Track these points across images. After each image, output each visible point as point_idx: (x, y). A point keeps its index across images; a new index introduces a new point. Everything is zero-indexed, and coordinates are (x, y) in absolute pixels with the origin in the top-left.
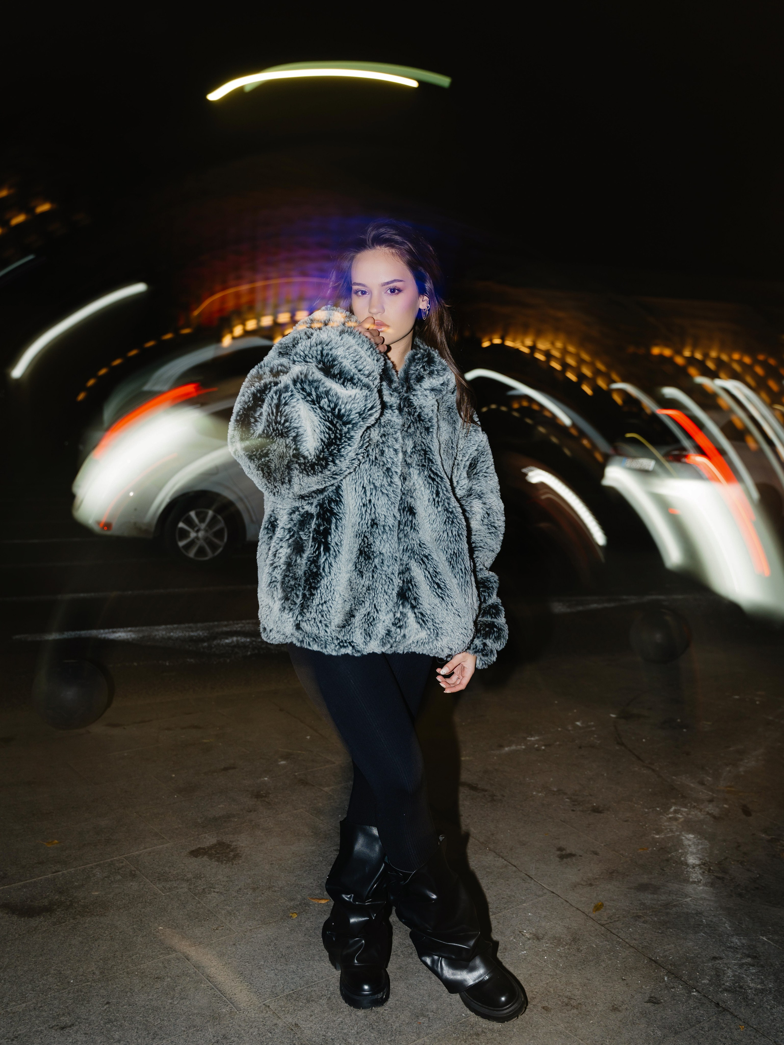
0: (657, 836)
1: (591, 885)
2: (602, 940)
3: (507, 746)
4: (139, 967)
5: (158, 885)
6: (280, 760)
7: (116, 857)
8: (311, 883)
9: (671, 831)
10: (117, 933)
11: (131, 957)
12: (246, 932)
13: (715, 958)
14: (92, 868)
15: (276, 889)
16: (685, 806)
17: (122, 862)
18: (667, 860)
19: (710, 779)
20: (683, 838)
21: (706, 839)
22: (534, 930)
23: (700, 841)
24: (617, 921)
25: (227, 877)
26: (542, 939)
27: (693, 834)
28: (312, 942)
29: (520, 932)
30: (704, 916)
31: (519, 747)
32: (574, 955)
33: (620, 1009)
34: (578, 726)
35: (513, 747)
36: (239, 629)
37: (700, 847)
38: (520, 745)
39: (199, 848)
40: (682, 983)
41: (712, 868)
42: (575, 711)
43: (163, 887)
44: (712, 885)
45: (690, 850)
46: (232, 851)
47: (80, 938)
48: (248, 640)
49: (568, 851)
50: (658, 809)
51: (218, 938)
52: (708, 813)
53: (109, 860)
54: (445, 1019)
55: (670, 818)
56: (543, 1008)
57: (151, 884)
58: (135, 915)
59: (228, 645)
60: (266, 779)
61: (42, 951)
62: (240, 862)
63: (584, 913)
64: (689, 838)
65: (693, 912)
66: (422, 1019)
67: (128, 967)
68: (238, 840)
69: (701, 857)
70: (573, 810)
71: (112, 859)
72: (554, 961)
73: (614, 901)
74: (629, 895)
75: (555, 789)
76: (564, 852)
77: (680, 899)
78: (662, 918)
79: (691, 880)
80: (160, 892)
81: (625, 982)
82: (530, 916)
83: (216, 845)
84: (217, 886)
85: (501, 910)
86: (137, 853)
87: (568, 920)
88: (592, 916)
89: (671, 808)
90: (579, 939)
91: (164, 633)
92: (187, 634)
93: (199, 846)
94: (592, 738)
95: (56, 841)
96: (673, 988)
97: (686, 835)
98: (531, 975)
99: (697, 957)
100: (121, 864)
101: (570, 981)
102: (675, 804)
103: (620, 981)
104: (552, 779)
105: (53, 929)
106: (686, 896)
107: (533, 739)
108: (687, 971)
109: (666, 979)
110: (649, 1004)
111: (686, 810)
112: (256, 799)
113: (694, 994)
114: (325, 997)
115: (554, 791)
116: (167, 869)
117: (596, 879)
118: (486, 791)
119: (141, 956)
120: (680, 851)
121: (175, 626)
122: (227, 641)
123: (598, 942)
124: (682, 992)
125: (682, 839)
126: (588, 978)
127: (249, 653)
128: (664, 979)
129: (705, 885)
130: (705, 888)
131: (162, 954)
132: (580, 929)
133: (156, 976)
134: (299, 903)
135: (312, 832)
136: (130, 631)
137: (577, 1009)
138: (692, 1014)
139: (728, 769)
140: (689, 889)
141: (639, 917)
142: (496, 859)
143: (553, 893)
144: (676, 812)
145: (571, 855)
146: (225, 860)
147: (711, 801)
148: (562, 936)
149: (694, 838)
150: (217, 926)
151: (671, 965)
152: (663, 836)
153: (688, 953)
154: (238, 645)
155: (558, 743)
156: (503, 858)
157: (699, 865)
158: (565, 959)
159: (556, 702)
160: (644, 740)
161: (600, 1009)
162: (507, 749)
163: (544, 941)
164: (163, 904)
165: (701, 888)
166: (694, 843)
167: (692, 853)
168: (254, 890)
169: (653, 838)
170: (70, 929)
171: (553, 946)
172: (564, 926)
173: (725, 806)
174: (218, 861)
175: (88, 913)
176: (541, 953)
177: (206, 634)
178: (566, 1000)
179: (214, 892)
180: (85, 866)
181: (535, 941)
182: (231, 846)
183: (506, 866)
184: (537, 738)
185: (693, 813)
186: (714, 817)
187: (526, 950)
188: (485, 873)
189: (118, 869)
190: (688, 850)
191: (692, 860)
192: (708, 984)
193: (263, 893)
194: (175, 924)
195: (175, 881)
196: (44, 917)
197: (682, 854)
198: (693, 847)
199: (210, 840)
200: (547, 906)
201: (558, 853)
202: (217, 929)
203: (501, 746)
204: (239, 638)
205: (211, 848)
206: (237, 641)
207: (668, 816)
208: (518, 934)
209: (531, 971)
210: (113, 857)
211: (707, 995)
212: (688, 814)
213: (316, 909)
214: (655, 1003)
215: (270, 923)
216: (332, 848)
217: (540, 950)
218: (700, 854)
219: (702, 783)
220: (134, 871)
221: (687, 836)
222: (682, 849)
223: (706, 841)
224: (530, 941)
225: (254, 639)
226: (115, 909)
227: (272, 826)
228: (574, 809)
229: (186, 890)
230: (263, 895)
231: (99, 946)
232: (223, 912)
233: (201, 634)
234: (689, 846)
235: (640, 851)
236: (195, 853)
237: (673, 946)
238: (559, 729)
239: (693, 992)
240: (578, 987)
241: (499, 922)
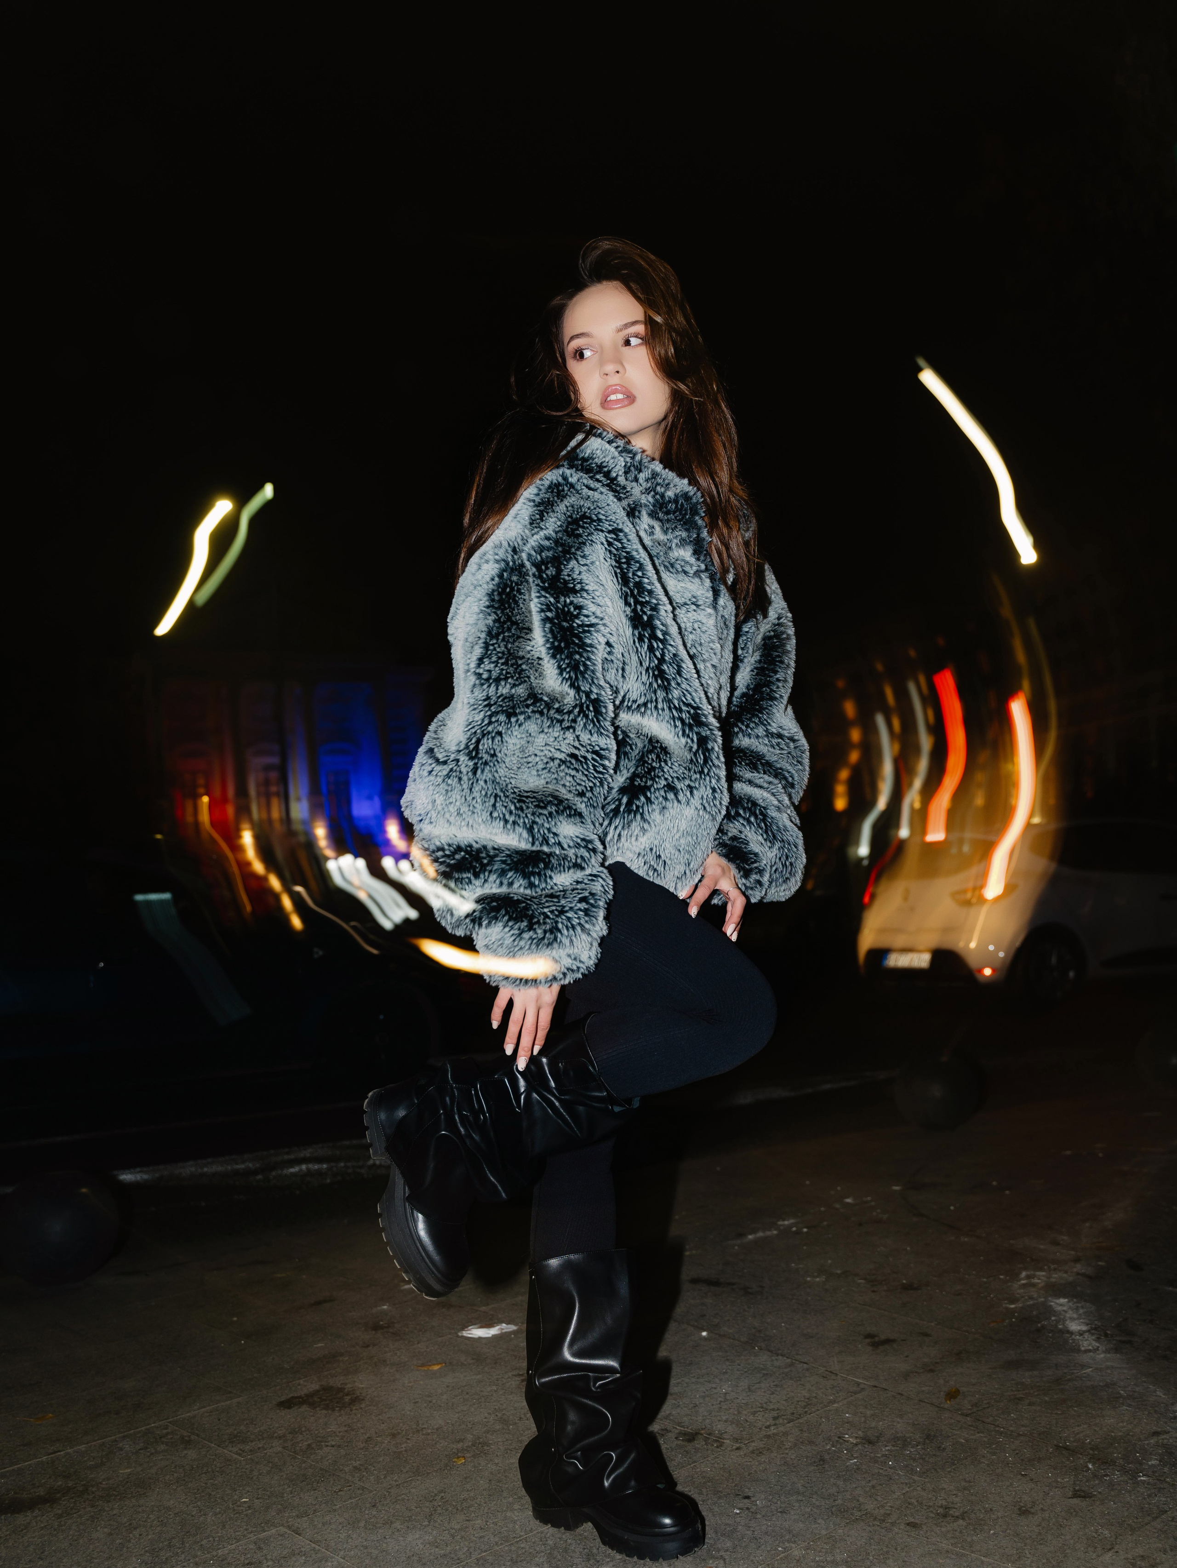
0: (1013, 1306)
1: (932, 1371)
2: (972, 1432)
3: (751, 1234)
4: (215, 1553)
5: (230, 1449)
6: (402, 1284)
7: (154, 1423)
8: (486, 1418)
9: (1031, 1298)
10: (170, 1515)
11: (198, 1542)
12: (389, 1488)
13: (1156, 1434)
14: (116, 1441)
15: (429, 1431)
16: (1041, 1269)
17: (166, 1429)
18: (1038, 1330)
19: (1065, 1238)
20: (1052, 1304)
21: (1086, 1301)
22: (860, 1433)
23: (1080, 1305)
24: (988, 1408)
25: (345, 1426)
26: (877, 1442)
27: (1064, 1297)
28: (503, 1489)
29: (839, 1437)
30: (1120, 1387)
31: (768, 1233)
32: (935, 1455)
33: (1032, 1510)
34: (848, 1203)
35: (760, 1234)
36: (308, 1155)
37: (1081, 1311)
38: (770, 1230)
39: (292, 1397)
40: (1118, 1468)
41: (1109, 1332)
42: (839, 1188)
43: (241, 1450)
44: (1117, 1350)
45: (1068, 1315)
46: (347, 1395)
47: (106, 1530)
48: (325, 1166)
49: (883, 1337)
50: (1002, 1277)
51: (345, 1502)
52: (1078, 1274)
53: (143, 1428)
54: (752, 1558)
55: (1024, 1284)
56: (908, 1524)
57: (219, 1448)
58: (198, 1490)
59: (293, 1174)
60: (385, 1307)
61: (42, 1553)
62: (363, 1406)
63: (932, 1404)
64: (1061, 1304)
65: (1101, 1384)
66: (713, 1562)
67: (196, 1556)
68: (355, 1381)
69: (1088, 1322)
70: (874, 1291)
71: (148, 1427)
72: (907, 1466)
73: (974, 1385)
74: (994, 1376)
75: (839, 1272)
76: (877, 1339)
77: (1075, 1371)
78: (1056, 1397)
79: (1083, 1349)
80: (236, 1456)
81: (1028, 1478)
82: (848, 1417)
83: (318, 1391)
84: (330, 1439)
85: (800, 1415)
86: (188, 1414)
87: (910, 1415)
88: (946, 1406)
89: (1021, 1273)
90: (935, 1436)
91: (193, 1169)
92: (229, 1168)
93: (292, 1395)
94: (874, 1214)
95: (51, 1415)
96: (1107, 1475)
97: (1055, 1300)
98: (873, 1487)
99: (1128, 1434)
100: (165, 1431)
101: (940, 1487)
102: (1025, 1269)
103: (1019, 1477)
104: (830, 1261)
105: (56, 1524)
106: (1083, 1366)
107: (786, 1223)
108: (1120, 1453)
109: (1090, 1466)
110: (1075, 1499)
111: (1044, 1273)
112: (374, 1332)
113: (1142, 1478)
114: (543, 1554)
115: (837, 1274)
116: (242, 1428)
117: (937, 1363)
118: (733, 1284)
119: (217, 1539)
120: (1053, 1318)
121: (209, 1160)
122: (292, 1170)
123: (967, 1436)
124: (1122, 1479)
125: (1051, 1306)
126: (968, 1479)
127: (328, 1181)
128: (1087, 1466)
129: (1107, 1351)
130: (1108, 1355)
131: (252, 1532)
132: (933, 1424)
133: (246, 1562)
134: (470, 1443)
135: (473, 1359)
136: (140, 1172)
137: (963, 1519)
138: (1149, 1504)
139: (1087, 1224)
140: (1085, 1358)
141: (1020, 1399)
142: (773, 1358)
143: (876, 1387)
144: (1028, 1277)
145: (888, 1341)
146: (337, 1407)
147: (1077, 1260)
148: (908, 1435)
149: (1069, 1302)
150: (339, 1487)
151: (1091, 1449)
152: (1020, 1305)
153: (1113, 1432)
154: (309, 1173)
155: (825, 1223)
156: (783, 1355)
157: (1089, 1331)
158: (921, 1461)
159: (808, 1182)
160: (952, 1208)
161: (1000, 1514)
162: (750, 1237)
163: (880, 1444)
164: (244, 1470)
165: (1102, 1356)
166: (1070, 1308)
167: (1072, 1319)
168: (394, 1436)
169: (1007, 1309)
170: (88, 1520)
171: (898, 1448)
172: (908, 1423)
173: (1100, 1263)
174: (327, 1407)
175: (116, 1496)
176: (882, 1459)
177: (258, 1165)
178: (940, 1510)
179: (327, 1446)
180: (104, 1440)
181: (866, 1446)
182: (345, 1389)
183: (792, 1365)
184: (792, 1221)
185: (1056, 1276)
186: (1089, 1277)
187: (855, 1458)
188: (761, 1375)
189: (161, 1438)
190: (1065, 1317)
191: (1074, 1327)
192: (1158, 1465)
193: (408, 1439)
194: (268, 1493)
195: (259, 1440)
196: (39, 1511)
197: (1058, 1322)
198: (1071, 1312)
199: (308, 1386)
200: (872, 1402)
201: (868, 1340)
202: (340, 1491)
203: (741, 1235)
204: (310, 1166)
205: (310, 1395)
206: (308, 1169)
207: (1019, 1283)
208: (837, 1441)
209: (874, 1482)
210: (148, 1425)
211: (1162, 1479)
212: (1048, 1278)
213: (501, 1448)
214: (1084, 1497)
215: (428, 1473)
216: (510, 1374)
217: (879, 1455)
218: (1084, 1319)
219: (1055, 1243)
220: (189, 1436)
221: (1057, 1301)
222: (1055, 1316)
223: (1088, 1304)
224: (860, 1447)
225: (333, 1164)
226: (161, 1486)
227: (406, 1359)
228: (875, 1289)
229: (280, 1449)
230: (409, 1441)
231: (140, 1535)
232: (347, 1469)
233: (251, 1165)
234: (1065, 1312)
235: (992, 1325)
236: (287, 1404)
237: (1085, 1426)
238: (823, 1209)
239: (1140, 1476)
240: (955, 1492)
241: (802, 1430)
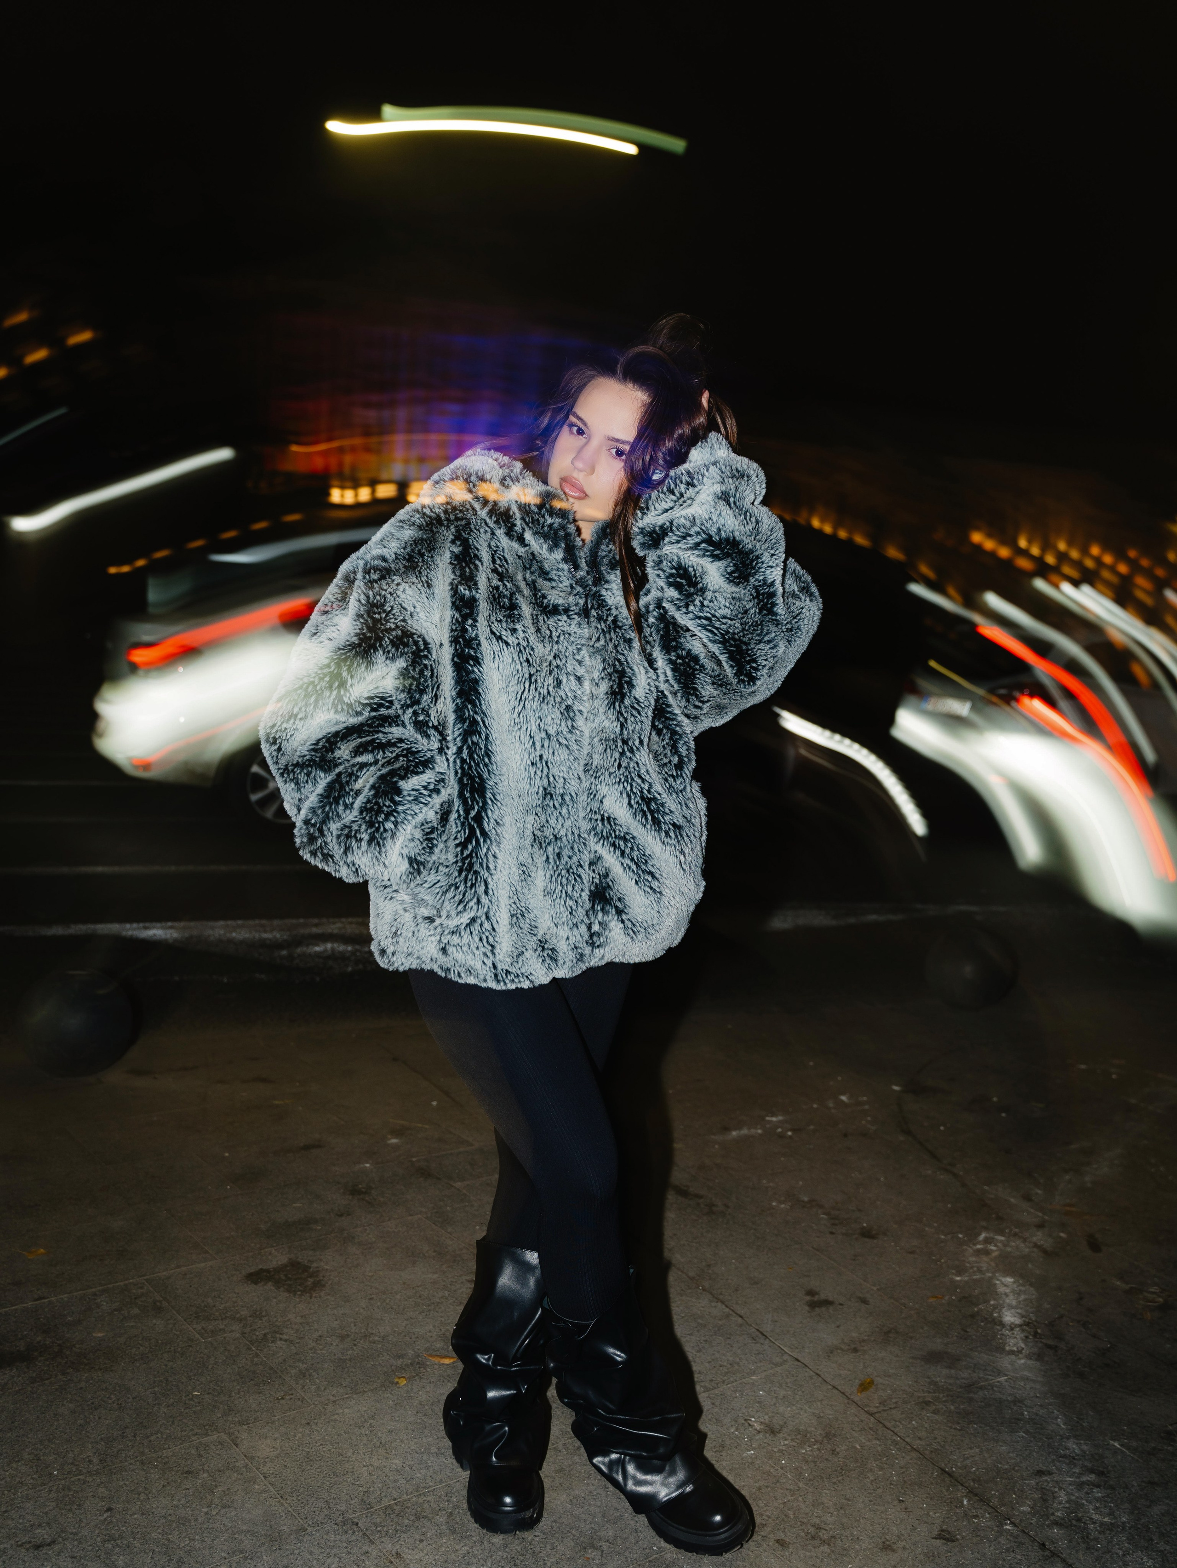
0: (958, 1278)
1: (855, 1350)
2: (870, 1437)
3: (735, 1129)
4: (160, 1454)
5: (195, 1326)
6: (389, 1137)
7: (133, 1278)
8: (430, 1332)
9: (980, 1270)
10: (129, 1398)
11: (148, 1437)
12: (326, 1404)
13: (1040, 1473)
14: (95, 1294)
15: (376, 1338)
16: (1001, 1232)
17: (142, 1288)
18: (973, 1316)
19: (1039, 1192)
20: (998, 1282)
21: (1031, 1285)
22: (766, 1417)
23: (1023, 1288)
24: (894, 1408)
25: (302, 1317)
26: (779, 1433)
27: (1012, 1277)
28: (427, 1425)
29: (746, 1420)
30: (1026, 1406)
31: (753, 1131)
32: (827, 1460)
33: (895, 1547)
34: (842, 1101)
35: (745, 1131)
36: (336, 931)
37: (1023, 1297)
38: (756, 1128)
39: (261, 1269)
40: (990, 1510)
41: (1039, 1331)
42: (839, 1078)
43: (203, 1328)
44: (1039, 1357)
45: (1007, 1301)
46: (311, 1277)
47: (71, 1405)
48: (350, 948)
49: (823, 1296)
50: (960, 1236)
51: (284, 1413)
52: (1036, 1245)
53: (122, 1284)
54: (627, 1554)
55: (979, 1251)
56: (778, 1541)
57: (185, 1323)
58: (158, 1372)
59: (318, 955)
60: (368, 1165)
61: (12, 1423)
62: (322, 1294)
63: (843, 1393)
64: (1006, 1283)
65: (1009, 1399)
66: (592, 1552)
67: (143, 1453)
68: (321, 1260)
69: (1024, 1313)
70: (832, 1233)
71: (126, 1282)
72: (796, 1469)
73: (889, 1376)
74: (912, 1369)
75: (806, 1199)
76: (816, 1298)
77: (990, 1377)
78: (962, 1407)
79: (1007, 1348)
80: (197, 1336)
81: (903, 1505)
82: (761, 1396)
83: (286, 1266)
84: (285, 1330)
85: (717, 1384)
86: (164, 1273)
87: (819, 1403)
88: (856, 1399)
89: (980, 1234)
90: (834, 1435)
91: (222, 932)
92: (257, 935)
93: (260, 1267)
94: (863, 1122)
95: (42, 1250)
96: (976, 1517)
97: (1000, 1278)
98: (760, 1489)
99: (1013, 1469)
100: (140, 1291)
101: (820, 1501)
102: (986, 1229)
103: (896, 1502)
104: (801, 1183)
105: (30, 1389)
106: (1000, 1373)
107: (774, 1119)
108: (998, 1491)
109: (965, 1503)
110: (938, 1541)
111: (1002, 1238)
112: (350, 1197)
113: (1008, 1527)
114: (444, 1512)
115: (803, 1201)
116: (210, 1300)
117: (864, 1341)
118: (701, 1197)
119: (165, 1436)
120: (992, 1303)
121: (240, 922)
122: (317, 949)
123: (864, 1441)
124: (989, 1523)
125: (995, 1284)
126: (847, 1497)
127: (350, 969)
128: (962, 1502)
129: (1029, 1357)
130: (1029, 1362)
131: (196, 1434)
132: (837, 1419)
133: (186, 1469)
134: (410, 1361)
135: (435, 1251)
136: (171, 927)
137: (829, 1545)
138: (1004, 1560)
139: (1067, 1177)
140: (1005, 1362)
141: (927, 1403)
142: (713, 1304)
143: (797, 1360)
144: (987, 1241)
145: (827, 1303)
146: (300, 1290)
147: (1040, 1226)
148: (809, 1429)
149: (1014, 1282)
150: (282, 1393)
151: (973, 1480)
152: (966, 1279)
153: (1001, 1463)
154: (333, 956)
155: (812, 1127)
156: (723, 1303)
157: (1020, 1326)
158: (812, 1465)
159: (811, 1063)
160: (942, 1128)
161: (864, 1546)
162: (734, 1133)
163: (781, 1435)
164: (202, 1355)
165: (1023, 1361)
166: (1013, 1291)
167: (1011, 1307)
168: (343, 1338)
169: (952, 1281)
170: (56, 1390)
171: (795, 1444)
172: (813, 1413)
173: (1062, 1235)
174: (288, 1291)
175: (86, 1365)
176: (777, 1455)
177: (285, 937)
178: (812, 1530)
179: (281, 1339)
180: (84, 1292)
181: (767, 1435)
182: (310, 1268)
183: (727, 1316)
184: (780, 1118)
185: (1013, 1244)
186: (1045, 1252)
187: (753, 1449)
188: (695, 1325)
189: (136, 1298)
190: (1004, 1301)
191: (1009, 1317)
192: (1028, 1513)
193: (355, 1345)
194: (218, 1388)
195: (222, 1319)
196: (17, 1369)
197: (995, 1307)
198: (1011, 1297)
199: (278, 1258)
200: (788, 1380)
201: (808, 1298)
202: (283, 1399)
203: (726, 1129)
204: (336, 945)
205: (278, 1270)
206: (333, 949)
207: (975, 1248)
208: (743, 1424)
209: (761, 1483)
210: (128, 1279)
211: (1027, 1531)
212: (1005, 1246)
213: (436, 1373)
214: (947, 1540)
215: (364, 1392)
216: (464, 1278)
217: (775, 1450)
218: (1021, 1308)
219: (1027, 1198)
220: (160, 1302)
221: (1003, 1279)
222: (995, 1299)
223: (1032, 1289)
224: (761, 1435)
225: (358, 947)
226: (127, 1360)
227: (374, 1240)
228: (834, 1231)
229: (238, 1335)
230: (355, 1348)
231: (99, 1418)
232: (293, 1372)
233: (278, 936)
234: (1006, 1295)
235: (931, 1300)
236: (255, 1277)
237: (977, 1450)
238: (815, 1106)
239: (1006, 1524)
240: (831, 1510)
241: (713, 1404)
